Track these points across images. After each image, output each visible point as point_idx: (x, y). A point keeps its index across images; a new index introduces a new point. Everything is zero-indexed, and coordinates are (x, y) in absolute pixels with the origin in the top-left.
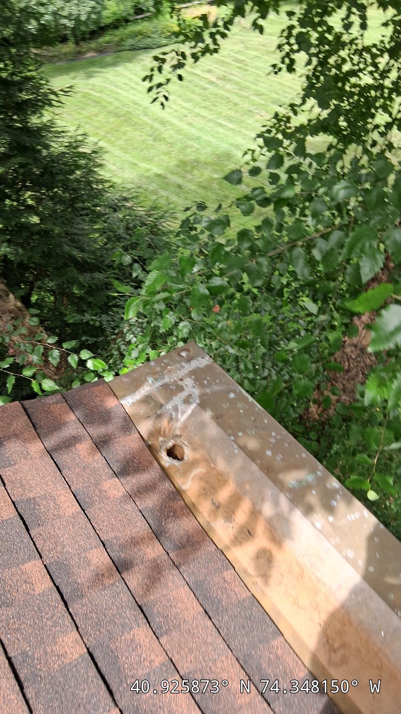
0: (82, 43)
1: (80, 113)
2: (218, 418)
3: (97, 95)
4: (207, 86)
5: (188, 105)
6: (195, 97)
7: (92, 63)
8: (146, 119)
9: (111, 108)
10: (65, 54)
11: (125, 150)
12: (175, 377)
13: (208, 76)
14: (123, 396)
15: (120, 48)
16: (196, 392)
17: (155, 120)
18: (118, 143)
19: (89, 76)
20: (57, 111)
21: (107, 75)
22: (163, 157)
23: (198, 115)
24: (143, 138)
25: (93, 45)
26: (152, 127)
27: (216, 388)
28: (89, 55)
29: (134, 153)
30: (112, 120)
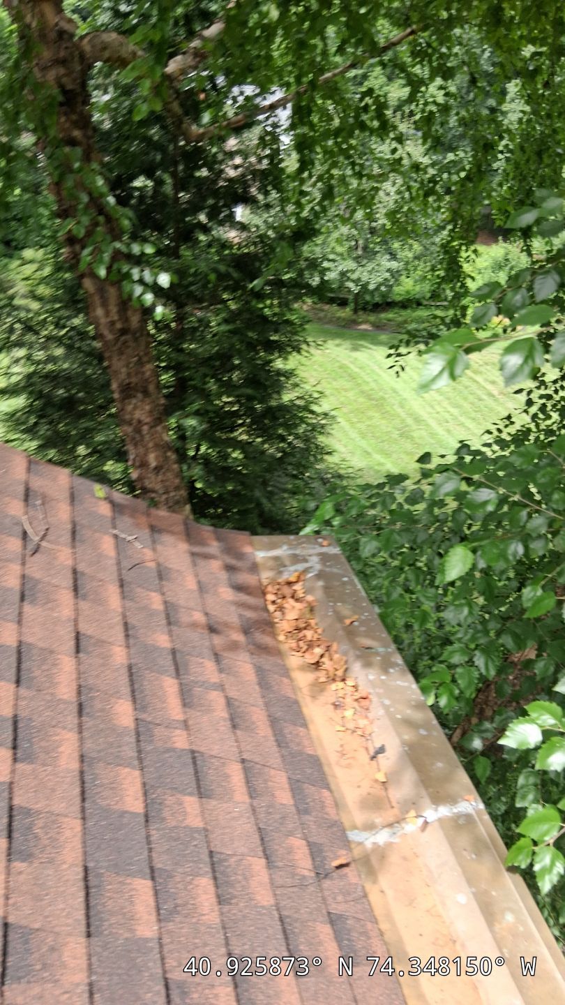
0: (361, 313)
1: (329, 383)
2: (326, 588)
3: (357, 370)
4: (485, 397)
5: (455, 411)
6: (465, 405)
7: (364, 336)
8: (399, 410)
9: (366, 388)
10: (339, 318)
11: (363, 435)
12: (305, 552)
13: (490, 387)
14: (259, 550)
15: (400, 330)
16: (318, 567)
17: (411, 415)
18: (358, 425)
19: (355, 349)
20: (303, 360)
21: (375, 353)
22: (403, 456)
23: (462, 424)
24: (389, 429)
25: (372, 318)
26: (403, 421)
27: (335, 570)
28: (363, 327)
29: (373, 441)
30: (361, 400)
